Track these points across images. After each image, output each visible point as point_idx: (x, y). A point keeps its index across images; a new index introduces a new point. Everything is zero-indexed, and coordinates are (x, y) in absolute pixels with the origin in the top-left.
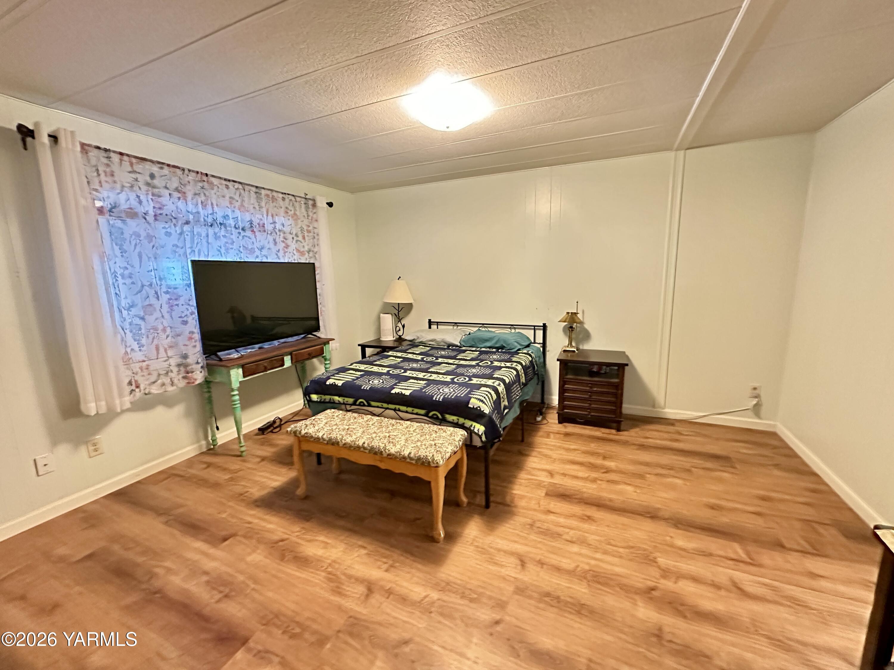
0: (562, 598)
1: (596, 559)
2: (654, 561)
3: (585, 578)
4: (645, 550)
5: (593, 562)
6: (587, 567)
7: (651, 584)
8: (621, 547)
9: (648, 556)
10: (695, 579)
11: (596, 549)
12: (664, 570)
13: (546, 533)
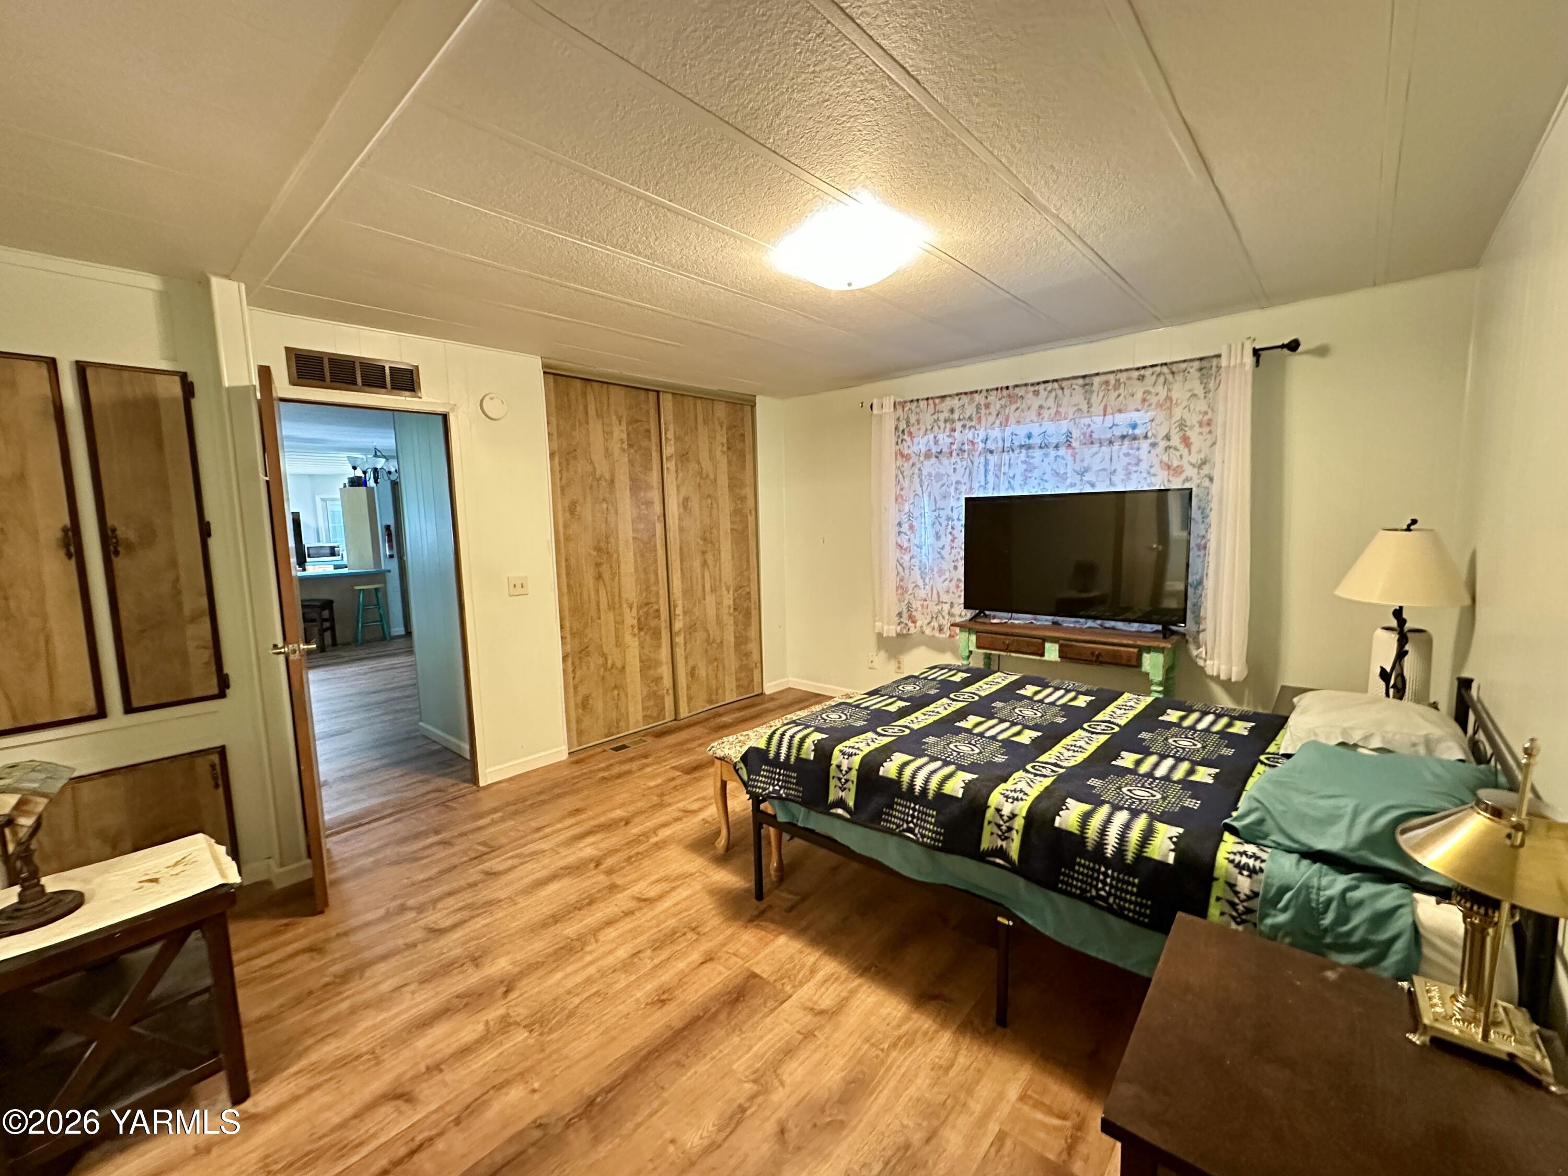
0: (577, 912)
1: (591, 963)
2: (529, 1028)
3: (577, 940)
4: (551, 1031)
5: (589, 958)
6: (588, 949)
7: (513, 995)
8: (580, 1003)
9: (541, 1026)
10: (465, 1051)
11: (603, 973)
12: (510, 1025)
13: (671, 937)
